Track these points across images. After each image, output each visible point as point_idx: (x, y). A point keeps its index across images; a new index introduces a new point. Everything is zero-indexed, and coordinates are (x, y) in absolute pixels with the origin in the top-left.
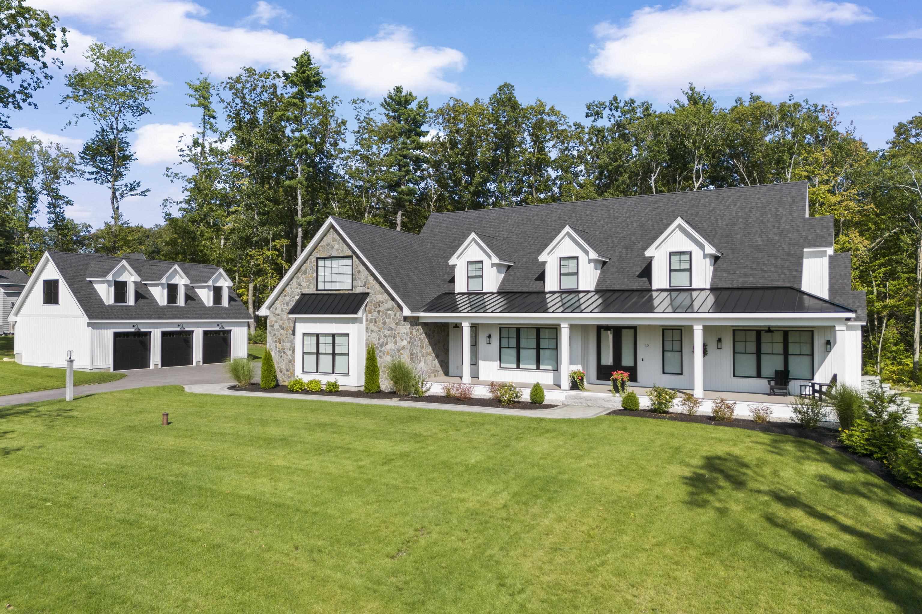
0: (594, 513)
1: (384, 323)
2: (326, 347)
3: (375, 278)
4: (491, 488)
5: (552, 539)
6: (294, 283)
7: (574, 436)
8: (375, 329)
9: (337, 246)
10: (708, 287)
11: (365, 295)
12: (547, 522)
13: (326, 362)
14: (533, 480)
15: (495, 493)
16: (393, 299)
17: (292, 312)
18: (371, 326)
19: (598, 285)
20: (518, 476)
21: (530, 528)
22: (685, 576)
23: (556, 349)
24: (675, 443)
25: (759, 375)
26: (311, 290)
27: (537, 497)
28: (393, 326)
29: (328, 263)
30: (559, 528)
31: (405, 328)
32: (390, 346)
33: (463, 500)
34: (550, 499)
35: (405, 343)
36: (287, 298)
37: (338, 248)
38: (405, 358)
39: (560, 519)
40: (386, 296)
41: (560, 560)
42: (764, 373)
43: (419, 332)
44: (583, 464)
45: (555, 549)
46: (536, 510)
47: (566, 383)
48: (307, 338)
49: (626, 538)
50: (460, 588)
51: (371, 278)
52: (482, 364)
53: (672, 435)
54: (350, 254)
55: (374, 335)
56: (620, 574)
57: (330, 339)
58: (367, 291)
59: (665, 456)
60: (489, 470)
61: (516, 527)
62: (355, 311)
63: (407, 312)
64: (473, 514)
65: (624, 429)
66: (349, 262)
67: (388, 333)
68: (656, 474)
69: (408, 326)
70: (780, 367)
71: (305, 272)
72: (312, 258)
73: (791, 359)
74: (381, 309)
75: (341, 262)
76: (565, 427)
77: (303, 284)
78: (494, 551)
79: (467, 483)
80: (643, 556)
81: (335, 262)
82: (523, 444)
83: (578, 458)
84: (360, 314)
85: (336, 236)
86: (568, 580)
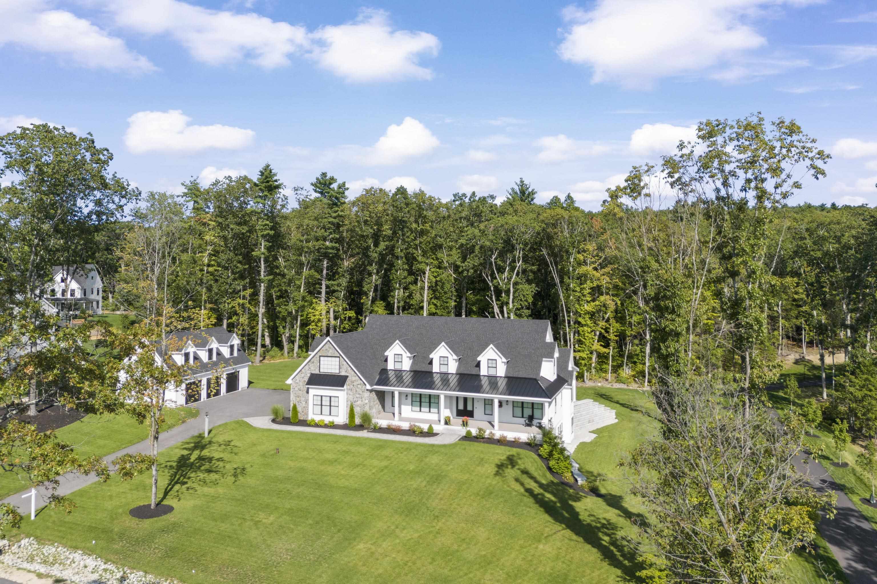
0: (452, 487)
1: (356, 391)
2: (326, 401)
3: (352, 368)
4: (420, 480)
5: (440, 496)
6: (307, 367)
7: (446, 454)
8: (351, 393)
9: (331, 351)
10: (503, 376)
11: (346, 377)
12: (438, 491)
13: (326, 410)
14: (433, 476)
15: (422, 482)
16: (361, 380)
17: (307, 384)
18: (349, 392)
19: (457, 370)
20: (428, 475)
21: (434, 493)
22: (475, 504)
23: (438, 403)
24: (482, 456)
25: (523, 417)
26: (317, 372)
27: (435, 482)
28: (361, 393)
29: (326, 358)
30: (442, 492)
31: (367, 394)
32: (359, 402)
33: (412, 485)
34: (439, 483)
35: (367, 401)
36: (303, 375)
37: (331, 352)
38: (367, 409)
39: (442, 490)
40: (357, 378)
41: (442, 502)
42: (525, 416)
43: (374, 395)
44: (449, 468)
45: (441, 499)
46: (435, 487)
47: (443, 422)
48: (315, 397)
49: (461, 495)
50: (418, 511)
51: (350, 369)
52: (403, 407)
53: (482, 452)
54: (338, 355)
55: (351, 396)
56: (459, 505)
57: (328, 398)
58: (347, 374)
59: (477, 462)
60: (417, 472)
61: (430, 493)
62: (343, 386)
63: (368, 387)
64: (416, 489)
65: (465, 449)
66: (338, 359)
67: (358, 396)
68: (473, 471)
69: (369, 393)
70: (531, 414)
71: (313, 362)
72: (317, 356)
73: (535, 410)
74: (354, 384)
75: (334, 359)
76: (443, 450)
77: (312, 368)
78: (424, 500)
79: (411, 478)
80: (465, 500)
81: (330, 359)
82: (428, 459)
83: (448, 465)
84: (345, 387)
85: (330, 345)
86: (445, 507)
